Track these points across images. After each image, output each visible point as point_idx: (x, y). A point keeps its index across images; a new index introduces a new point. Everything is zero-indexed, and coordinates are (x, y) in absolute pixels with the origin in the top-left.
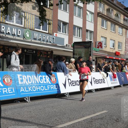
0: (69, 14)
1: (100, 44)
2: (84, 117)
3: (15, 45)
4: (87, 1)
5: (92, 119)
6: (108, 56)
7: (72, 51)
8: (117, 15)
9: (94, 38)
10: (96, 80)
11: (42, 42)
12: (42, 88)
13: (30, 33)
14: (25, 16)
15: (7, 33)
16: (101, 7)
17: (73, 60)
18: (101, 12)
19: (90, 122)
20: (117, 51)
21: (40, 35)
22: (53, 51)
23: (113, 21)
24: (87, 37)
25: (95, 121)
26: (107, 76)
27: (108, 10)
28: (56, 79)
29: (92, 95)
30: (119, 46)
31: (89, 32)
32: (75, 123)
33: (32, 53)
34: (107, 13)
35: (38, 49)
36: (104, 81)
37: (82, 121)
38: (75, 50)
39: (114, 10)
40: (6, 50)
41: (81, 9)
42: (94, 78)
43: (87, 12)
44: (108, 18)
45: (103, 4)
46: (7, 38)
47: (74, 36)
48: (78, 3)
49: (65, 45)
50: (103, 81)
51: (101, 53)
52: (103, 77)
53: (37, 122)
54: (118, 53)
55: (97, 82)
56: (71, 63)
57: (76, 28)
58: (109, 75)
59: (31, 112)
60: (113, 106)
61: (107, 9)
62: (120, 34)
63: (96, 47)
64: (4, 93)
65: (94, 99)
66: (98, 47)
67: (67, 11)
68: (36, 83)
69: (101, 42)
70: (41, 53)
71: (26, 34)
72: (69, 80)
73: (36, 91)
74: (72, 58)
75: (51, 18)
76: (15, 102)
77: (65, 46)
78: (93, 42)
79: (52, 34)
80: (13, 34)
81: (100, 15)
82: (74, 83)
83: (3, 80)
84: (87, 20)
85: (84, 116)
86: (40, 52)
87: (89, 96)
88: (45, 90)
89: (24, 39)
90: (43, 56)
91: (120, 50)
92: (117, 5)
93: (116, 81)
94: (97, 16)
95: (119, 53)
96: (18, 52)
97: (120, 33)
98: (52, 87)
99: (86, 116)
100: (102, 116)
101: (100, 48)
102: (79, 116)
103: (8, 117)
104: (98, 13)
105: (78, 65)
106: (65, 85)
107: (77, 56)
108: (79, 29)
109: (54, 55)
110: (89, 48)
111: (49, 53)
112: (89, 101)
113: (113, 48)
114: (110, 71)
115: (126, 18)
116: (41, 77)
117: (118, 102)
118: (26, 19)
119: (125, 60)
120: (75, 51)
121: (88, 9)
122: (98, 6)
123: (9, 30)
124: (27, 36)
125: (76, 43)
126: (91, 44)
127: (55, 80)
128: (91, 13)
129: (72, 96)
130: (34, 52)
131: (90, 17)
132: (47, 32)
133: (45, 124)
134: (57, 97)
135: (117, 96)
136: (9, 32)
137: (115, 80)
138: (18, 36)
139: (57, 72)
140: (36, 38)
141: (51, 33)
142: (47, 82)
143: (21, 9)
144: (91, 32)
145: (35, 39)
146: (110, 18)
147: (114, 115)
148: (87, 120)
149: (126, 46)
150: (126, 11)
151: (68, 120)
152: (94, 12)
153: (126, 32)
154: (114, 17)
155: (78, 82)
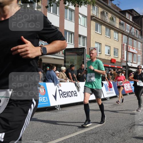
2: (77, 132)
4: (78, 3)
5: (86, 134)
8: (112, 19)
9: (87, 44)
16: (95, 10)
19: (83, 137)
20: (113, 58)
22: (42, 59)
23: (108, 25)
24: (80, 43)
25: (89, 136)
26: (102, 86)
27: (102, 13)
28: (46, 90)
30: (115, 52)
31: (81, 37)
32: (66, 139)
34: (101, 17)
37: (74, 137)
39: (109, 13)
41: (73, 12)
43: (79, 15)
44: (103, 22)
45: (96, 6)
48: (68, 5)
54: (114, 61)
56: (62, 72)
57: (68, 33)
58: (104, 85)
61: (101, 12)
62: (116, 40)
67: (57, 14)
72: (60, 92)
74: (63, 66)
78: (86, 48)
81: (94, 19)
82: (66, 94)
84: (80, 24)
91: (116, 57)
92: (112, 8)
94: (90, 20)
95: (115, 60)
97: (115, 39)
98: (41, 99)
100: (97, 130)
102: (71, 131)
104: (92, 17)
105: (70, 74)
106: (55, 97)
107: (69, 65)
108: (70, 34)
109: (44, 63)
110: (81, 55)
113: (109, 55)
114: (105, 80)
115: (122, 22)
119: (121, 68)
120: (66, 59)
121: (80, 12)
122: (92, 9)
126: (84, 51)
127: (45, 91)
128: (83, 16)
129: (63, 109)
131: (82, 21)
134: (46, 110)
135: (113, 107)
137: (111, 90)
139: (46, 82)
144: (84, 37)
146: (104, 22)
147: (110, 129)
148: (79, 135)
149: (123, 53)
150: (122, 15)
151: (59, 136)
152: (87, 15)
153: (122, 37)
154: (109, 21)
155: (70, 93)
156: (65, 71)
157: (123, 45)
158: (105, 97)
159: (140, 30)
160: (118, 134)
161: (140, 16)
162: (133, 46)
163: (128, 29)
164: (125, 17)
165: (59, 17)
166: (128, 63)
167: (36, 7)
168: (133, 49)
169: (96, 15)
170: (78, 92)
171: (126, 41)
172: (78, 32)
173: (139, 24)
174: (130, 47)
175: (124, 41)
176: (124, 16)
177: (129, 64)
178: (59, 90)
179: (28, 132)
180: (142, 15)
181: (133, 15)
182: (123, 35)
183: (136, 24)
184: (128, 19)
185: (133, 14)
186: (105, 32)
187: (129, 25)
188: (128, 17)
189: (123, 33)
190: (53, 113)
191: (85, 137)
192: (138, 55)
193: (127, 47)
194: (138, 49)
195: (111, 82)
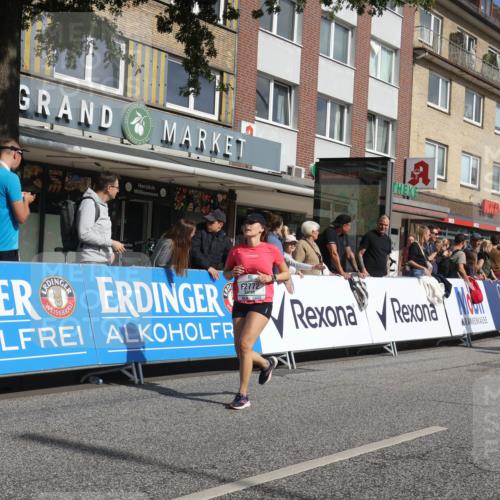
0: (301, 49)
1: (421, 169)
2: (354, 447)
3: (90, 165)
4: (373, 1)
5: (384, 457)
6: (451, 215)
7: (311, 192)
8: (490, 60)
9: (397, 146)
10: (404, 306)
11: (194, 156)
12: (191, 332)
13: (146, 120)
14: (131, 53)
15: (57, 119)
16: (429, 28)
18: (429, 48)
19: (375, 468)
20: (490, 198)
21: (188, 128)
22: (237, 192)
23: (475, 80)
24: (371, 142)
25: (396, 464)
26: (447, 295)
27: (456, 39)
29: (386, 366)
30: (496, 177)
31: (377, 120)
32: (316, 470)
33: (156, 195)
34: (450, 50)
35: (177, 181)
36: (433, 312)
37: (344, 463)
38: (323, 191)
39: (480, 40)
40: (52, 182)
41: (350, 33)
42: (393, 300)
43: (373, 43)
44: (456, 70)
45: (435, 14)
46: (60, 137)
47: (318, 136)
48: (336, 9)
49: (285, 170)
50: (428, 311)
51: (424, 205)
52: (431, 298)
53: (168, 459)
54: (492, 207)
55: (407, 317)
56: (305, 239)
57: (329, 105)
58: (453, 291)
59: (144, 420)
60: (466, 409)
61: (451, 35)
63: (404, 182)
64: (43, 346)
65: (391, 381)
67: (292, 39)
68: (166, 310)
69: (426, 161)
70: (190, 199)
71: (133, 123)
72: (297, 306)
73: (168, 342)
74: (309, 219)
75: (229, 66)
76: (87, 381)
77: (283, 173)
78: (393, 161)
79: (234, 127)
80: (83, 121)
81: (423, 58)
82: (315, 317)
83: (42, 295)
84: (372, 74)
85: (351, 445)
86: (187, 194)
87: (374, 367)
88: (203, 338)
89: (122, 143)
90: (197, 210)
92: (492, 20)
93: (480, 315)
94: (411, 62)
95: (496, 206)
96: (106, 192)
98: (228, 328)
99: (362, 444)
100: (425, 447)
101: (420, 184)
102: (333, 445)
103: (59, 435)
104: (417, 51)
105: (334, 247)
106: (279, 323)
107: (331, 215)
108: (338, 108)
109: (241, 207)
110: (376, 183)
111: (220, 198)
112: (371, 385)
113: (473, 186)
116: (186, 290)
118: (133, 65)
120: (322, 195)
121: (374, 32)
122: (417, 22)
123: (66, 109)
124: (136, 131)
125: (325, 163)
126: (385, 170)
128: (389, 48)
129: (305, 367)
130: (163, 192)
131: (382, 65)
132: (215, 118)
133: (200, 470)
135: (483, 370)
136: (65, 112)
137: (477, 312)
138: (102, 130)
140: (170, 139)
141: (230, 120)
142: (211, 310)
143: (116, 27)
144: (387, 122)
145: (167, 143)
146: (462, 70)
148: (362, 460)
151: (291, 459)
152: (399, 46)
154: (478, 66)
155: (330, 313)
156: (316, 238)
158: (454, 334)
165: (299, 50)
167: (221, 13)
169: (431, 44)
170: (361, 310)
172: (366, 104)
178: (293, 302)
179: (183, 438)
186: (464, 105)
191: (381, 467)
195: (480, 284)
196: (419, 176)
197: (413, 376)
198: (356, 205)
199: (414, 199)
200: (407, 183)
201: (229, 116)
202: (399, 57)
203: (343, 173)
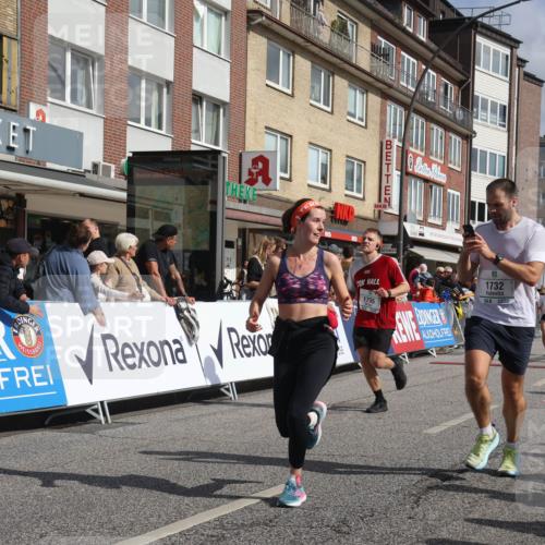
0: (103, 9)
1: (260, 165)
2: (185, 516)
5: (223, 527)
7: (123, 195)
8: (340, 29)
9: (230, 136)
10: (244, 338)
17: (129, 241)
18: (265, 10)
19: (212, 542)
20: (342, 200)
23: (323, 54)
24: (197, 131)
25: (238, 534)
27: (298, 1)
28: (44, 336)
30: (350, 175)
31: (204, 104)
34: (292, 16)
37: (174, 538)
38: (137, 193)
42: (231, 330)
47: (130, 123)
49: (90, 167)
51: (264, 211)
54: (345, 213)
55: (248, 350)
56: (119, 256)
57: (143, 82)
62: (356, 121)
63: (240, 182)
65: (230, 433)
66: (251, 182)
69: (266, 156)
74: (122, 231)
75: (10, 28)
77: (86, 171)
78: (224, 155)
79: (19, 110)
81: (259, 24)
82: (133, 355)
84: (197, 42)
85: (182, 515)
87: (209, 415)
91: (354, 197)
94: (245, 30)
95: (350, 210)
97: (354, 116)
98: (21, 374)
99: (196, 513)
101: (260, 184)
102: (160, 516)
104: (252, 14)
105: (155, 265)
107: (152, 225)
108: (154, 87)
109: (33, 216)
110: (204, 183)
111: (5, 204)
112: (206, 439)
113: (323, 186)
115: (383, 42)
117: (347, 440)
120: (137, 200)
125: (140, 158)
126: (216, 166)
127: (39, 340)
129: (124, 420)
134: (46, 423)
141: (14, 101)
144: (216, 105)
146: (308, 40)
147: (328, 505)
148: (196, 533)
149: (384, 178)
150: (386, 11)
152: (229, 7)
153: (383, 112)
154: (325, 36)
155: (152, 349)
157: (384, 147)
159: (459, 83)
160: (361, 524)
161: (460, 19)
162: (428, 149)
163: (408, 76)
164: (397, 21)
166: (404, 223)
168: (430, 166)
169: (268, 6)
170: (191, 344)
171: (400, 130)
172: (190, 81)
173: (455, 58)
174: (416, 156)
175: (390, 129)
176: (390, 15)
177: (412, 229)
178: (105, 337)
180: (469, 18)
181: (433, 16)
182: (389, 102)
183: (443, 54)
184: (411, 30)
185: (430, 10)
186: (308, 87)
187: (412, 59)
188: (409, 24)
189: (387, 93)
190: (76, 436)
192: (449, 190)
193: (404, 153)
194: (450, 166)
196: (259, 174)
197: (257, 424)
198: (181, 211)
199: (252, 203)
200: (243, 184)
201: (13, 96)
202: (229, 22)
203: (163, 171)
